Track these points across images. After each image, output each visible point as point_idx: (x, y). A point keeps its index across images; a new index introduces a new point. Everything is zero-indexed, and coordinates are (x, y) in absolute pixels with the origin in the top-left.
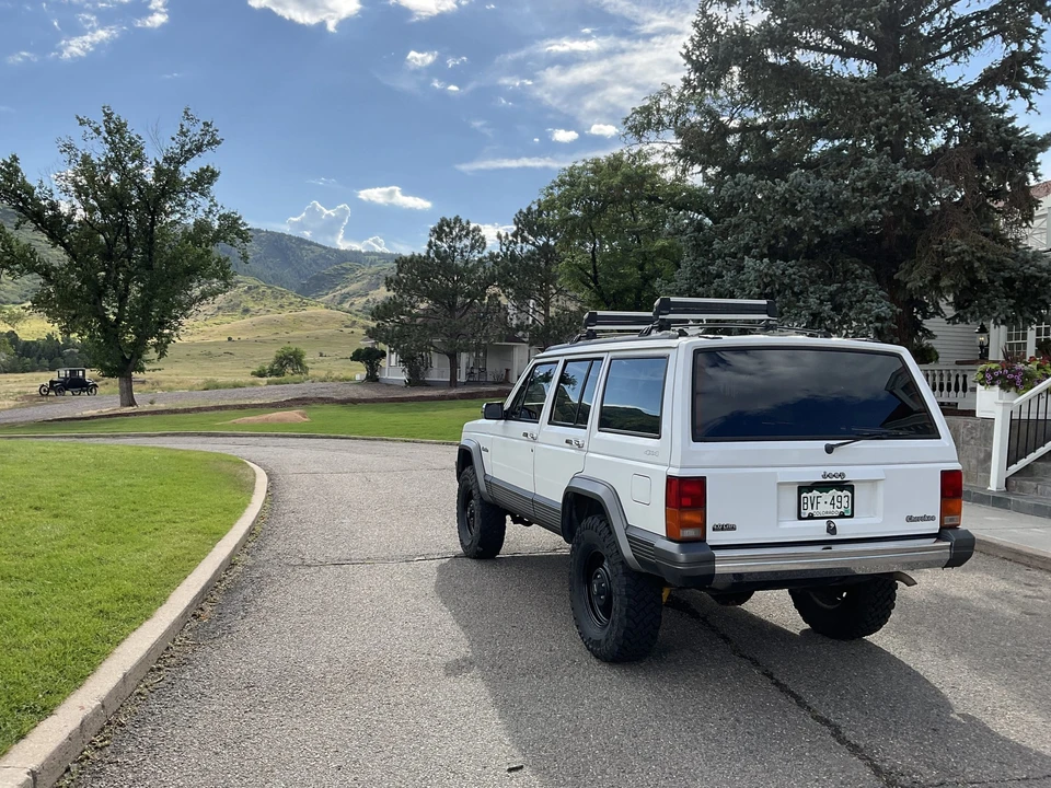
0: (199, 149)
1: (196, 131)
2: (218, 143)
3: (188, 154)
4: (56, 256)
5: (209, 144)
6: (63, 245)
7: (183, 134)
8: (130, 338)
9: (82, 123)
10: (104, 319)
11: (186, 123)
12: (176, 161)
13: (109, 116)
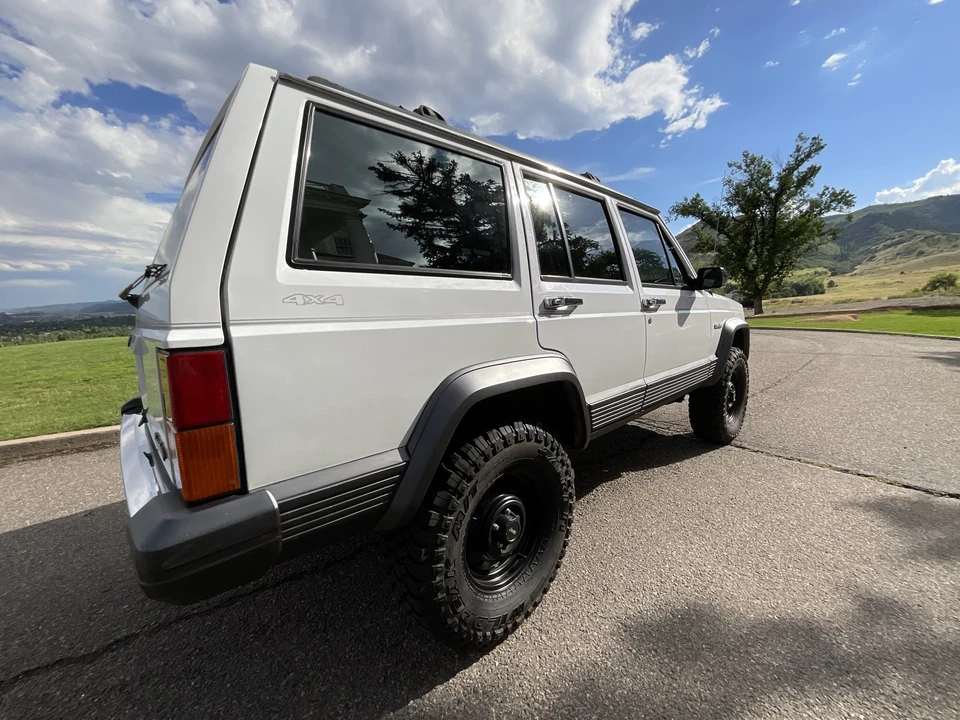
0: (808, 156)
1: (806, 146)
2: (822, 147)
3: (803, 161)
4: (722, 240)
5: (816, 150)
6: (725, 233)
7: (798, 150)
8: (762, 277)
9: (730, 165)
10: (746, 269)
11: (800, 143)
12: (791, 170)
13: (746, 156)
